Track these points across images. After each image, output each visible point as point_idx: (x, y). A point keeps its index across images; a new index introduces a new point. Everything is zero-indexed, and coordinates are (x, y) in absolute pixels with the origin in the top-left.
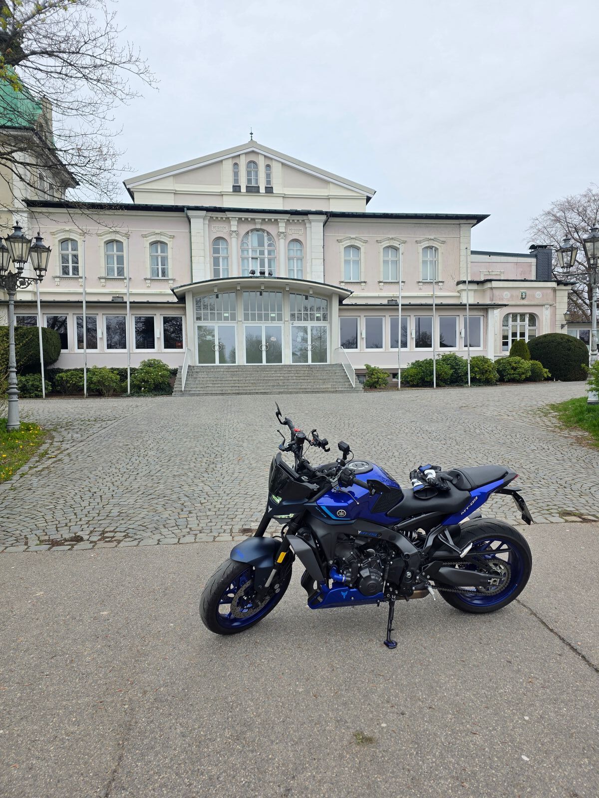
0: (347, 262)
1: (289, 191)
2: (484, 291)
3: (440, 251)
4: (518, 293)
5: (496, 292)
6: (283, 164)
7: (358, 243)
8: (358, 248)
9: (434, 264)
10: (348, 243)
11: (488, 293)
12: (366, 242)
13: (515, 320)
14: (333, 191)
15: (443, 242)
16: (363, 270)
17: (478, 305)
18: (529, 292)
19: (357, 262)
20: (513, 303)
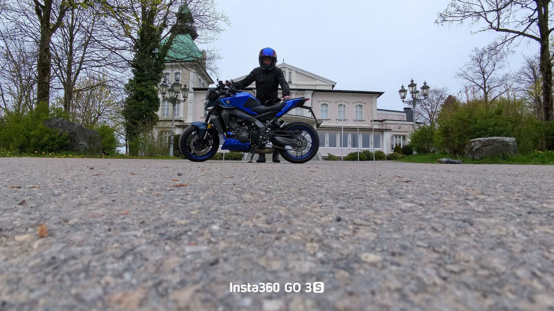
0: (322, 111)
1: (298, 83)
2: (383, 125)
3: (363, 107)
4: (397, 126)
5: (388, 125)
6: (296, 72)
7: (327, 103)
8: (327, 105)
9: (361, 112)
10: (322, 103)
11: (385, 126)
12: (330, 102)
13: (396, 137)
14: (318, 82)
15: (365, 103)
16: (329, 114)
17: (379, 129)
18: (402, 126)
19: (326, 111)
20: (395, 130)
